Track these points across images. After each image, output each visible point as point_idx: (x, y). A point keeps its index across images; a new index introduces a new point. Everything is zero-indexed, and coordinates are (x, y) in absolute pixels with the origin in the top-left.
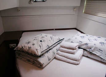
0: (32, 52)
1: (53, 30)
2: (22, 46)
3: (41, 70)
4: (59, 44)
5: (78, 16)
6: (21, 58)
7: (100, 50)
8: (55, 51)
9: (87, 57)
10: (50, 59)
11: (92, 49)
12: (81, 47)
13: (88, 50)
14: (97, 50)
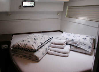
0: (28, 48)
1: (40, 32)
2: (18, 44)
3: (38, 63)
4: (49, 41)
5: (61, 20)
6: (17, 55)
7: (83, 44)
8: (47, 48)
9: (74, 51)
10: (44, 54)
11: (77, 44)
12: (68, 43)
13: (74, 45)
14: (81, 44)
